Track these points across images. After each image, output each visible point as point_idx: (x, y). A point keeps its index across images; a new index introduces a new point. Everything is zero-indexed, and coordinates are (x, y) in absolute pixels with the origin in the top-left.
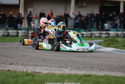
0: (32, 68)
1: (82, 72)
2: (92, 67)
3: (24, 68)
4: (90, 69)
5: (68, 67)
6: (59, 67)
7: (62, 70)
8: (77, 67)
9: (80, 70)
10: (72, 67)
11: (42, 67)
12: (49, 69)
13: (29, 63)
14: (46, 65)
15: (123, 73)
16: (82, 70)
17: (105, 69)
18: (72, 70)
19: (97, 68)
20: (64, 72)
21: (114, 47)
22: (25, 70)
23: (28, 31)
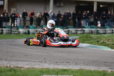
0: (14, 63)
1: (59, 66)
2: (68, 62)
3: (8, 63)
4: (67, 64)
5: (47, 62)
6: (39, 62)
7: (42, 64)
8: (55, 62)
9: (58, 64)
10: (51, 62)
11: (24, 63)
12: (30, 64)
13: (12, 59)
14: (28, 60)
15: (97, 67)
16: (59, 64)
17: (81, 63)
18: (51, 65)
19: (73, 63)
20: (44, 66)
21: (89, 43)
22: (8, 65)
23: (11, 29)
